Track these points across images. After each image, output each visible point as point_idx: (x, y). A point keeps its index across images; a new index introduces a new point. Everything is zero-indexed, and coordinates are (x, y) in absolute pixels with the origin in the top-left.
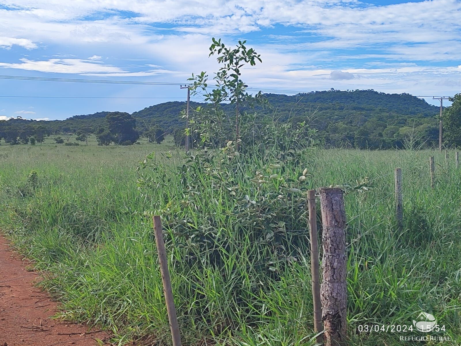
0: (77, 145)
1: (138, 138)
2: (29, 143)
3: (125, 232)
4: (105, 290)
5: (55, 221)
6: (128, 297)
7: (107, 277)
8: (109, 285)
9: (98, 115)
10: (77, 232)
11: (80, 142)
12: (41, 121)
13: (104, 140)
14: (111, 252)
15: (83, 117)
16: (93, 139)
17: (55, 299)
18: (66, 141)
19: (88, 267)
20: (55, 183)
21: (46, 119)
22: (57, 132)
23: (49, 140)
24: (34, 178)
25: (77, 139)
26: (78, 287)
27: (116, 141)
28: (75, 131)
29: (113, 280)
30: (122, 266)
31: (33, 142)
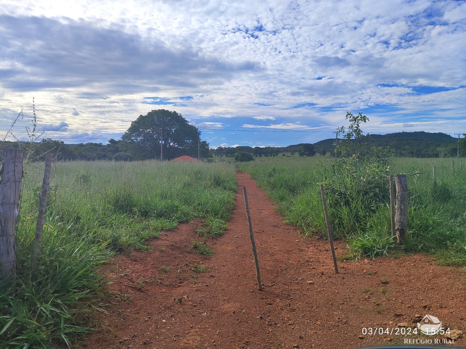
0: (291, 156)
1: (315, 154)
2: (273, 156)
3: (309, 190)
4: (301, 213)
5: (282, 186)
6: (310, 216)
7: (302, 208)
8: (303, 211)
9: (299, 145)
10: (290, 190)
11: (292, 155)
12: (277, 148)
13: (301, 155)
14: (303, 198)
15: (293, 146)
16: (297, 154)
17: (282, 215)
18: (286, 155)
19: (294, 204)
20: (282, 171)
21: (279, 147)
22: (283, 152)
23: (280, 155)
24: (274, 169)
25: (291, 154)
26: (290, 211)
27: (306, 155)
28: (290, 151)
29: (304, 209)
30: (308, 204)
31: (274, 156)
